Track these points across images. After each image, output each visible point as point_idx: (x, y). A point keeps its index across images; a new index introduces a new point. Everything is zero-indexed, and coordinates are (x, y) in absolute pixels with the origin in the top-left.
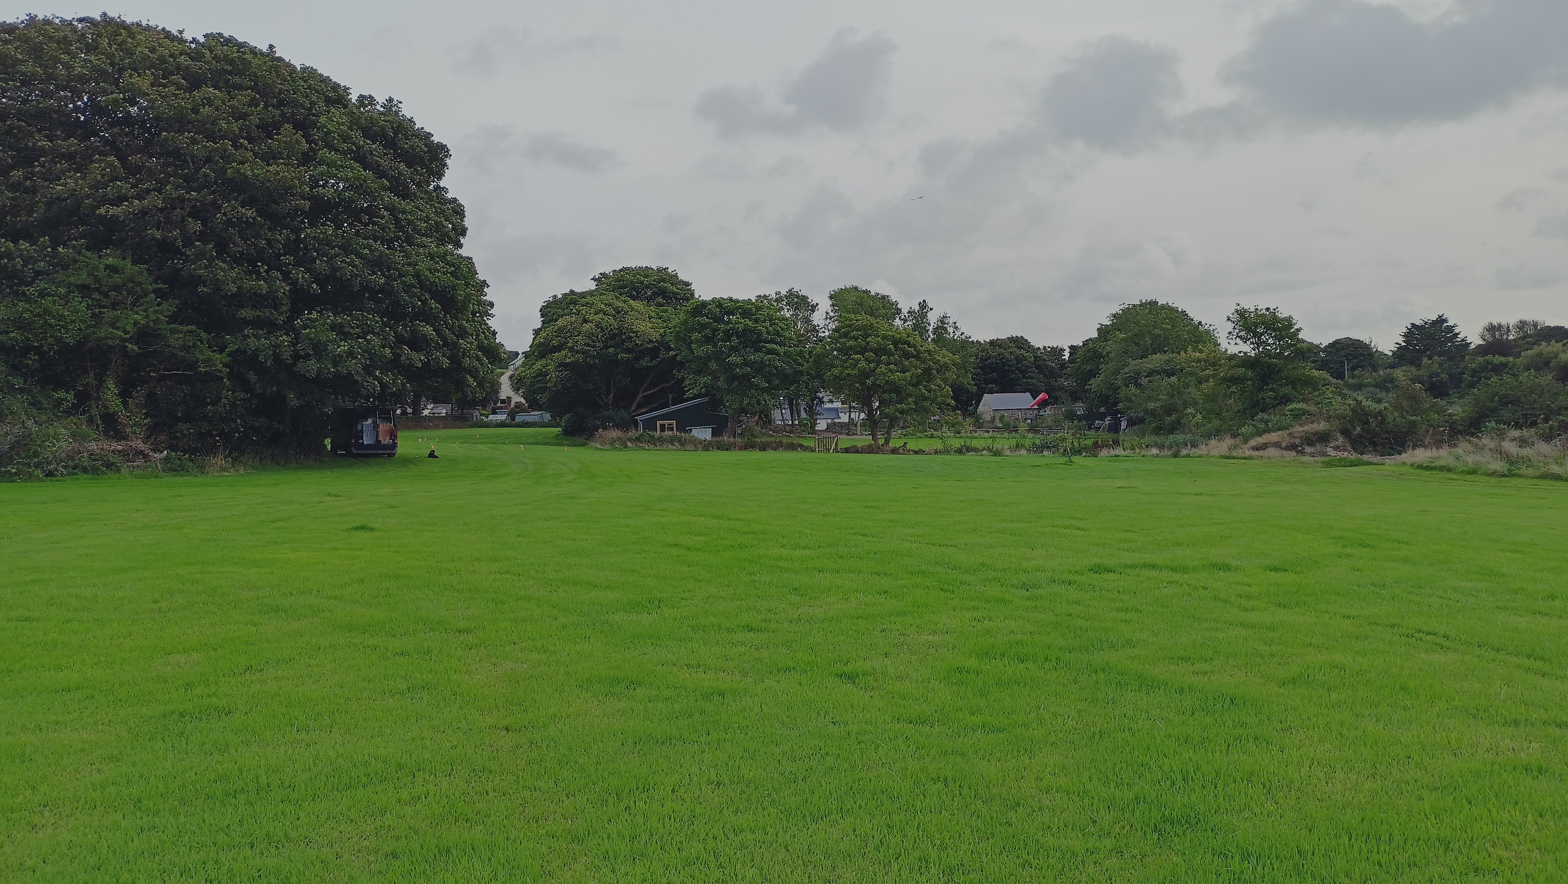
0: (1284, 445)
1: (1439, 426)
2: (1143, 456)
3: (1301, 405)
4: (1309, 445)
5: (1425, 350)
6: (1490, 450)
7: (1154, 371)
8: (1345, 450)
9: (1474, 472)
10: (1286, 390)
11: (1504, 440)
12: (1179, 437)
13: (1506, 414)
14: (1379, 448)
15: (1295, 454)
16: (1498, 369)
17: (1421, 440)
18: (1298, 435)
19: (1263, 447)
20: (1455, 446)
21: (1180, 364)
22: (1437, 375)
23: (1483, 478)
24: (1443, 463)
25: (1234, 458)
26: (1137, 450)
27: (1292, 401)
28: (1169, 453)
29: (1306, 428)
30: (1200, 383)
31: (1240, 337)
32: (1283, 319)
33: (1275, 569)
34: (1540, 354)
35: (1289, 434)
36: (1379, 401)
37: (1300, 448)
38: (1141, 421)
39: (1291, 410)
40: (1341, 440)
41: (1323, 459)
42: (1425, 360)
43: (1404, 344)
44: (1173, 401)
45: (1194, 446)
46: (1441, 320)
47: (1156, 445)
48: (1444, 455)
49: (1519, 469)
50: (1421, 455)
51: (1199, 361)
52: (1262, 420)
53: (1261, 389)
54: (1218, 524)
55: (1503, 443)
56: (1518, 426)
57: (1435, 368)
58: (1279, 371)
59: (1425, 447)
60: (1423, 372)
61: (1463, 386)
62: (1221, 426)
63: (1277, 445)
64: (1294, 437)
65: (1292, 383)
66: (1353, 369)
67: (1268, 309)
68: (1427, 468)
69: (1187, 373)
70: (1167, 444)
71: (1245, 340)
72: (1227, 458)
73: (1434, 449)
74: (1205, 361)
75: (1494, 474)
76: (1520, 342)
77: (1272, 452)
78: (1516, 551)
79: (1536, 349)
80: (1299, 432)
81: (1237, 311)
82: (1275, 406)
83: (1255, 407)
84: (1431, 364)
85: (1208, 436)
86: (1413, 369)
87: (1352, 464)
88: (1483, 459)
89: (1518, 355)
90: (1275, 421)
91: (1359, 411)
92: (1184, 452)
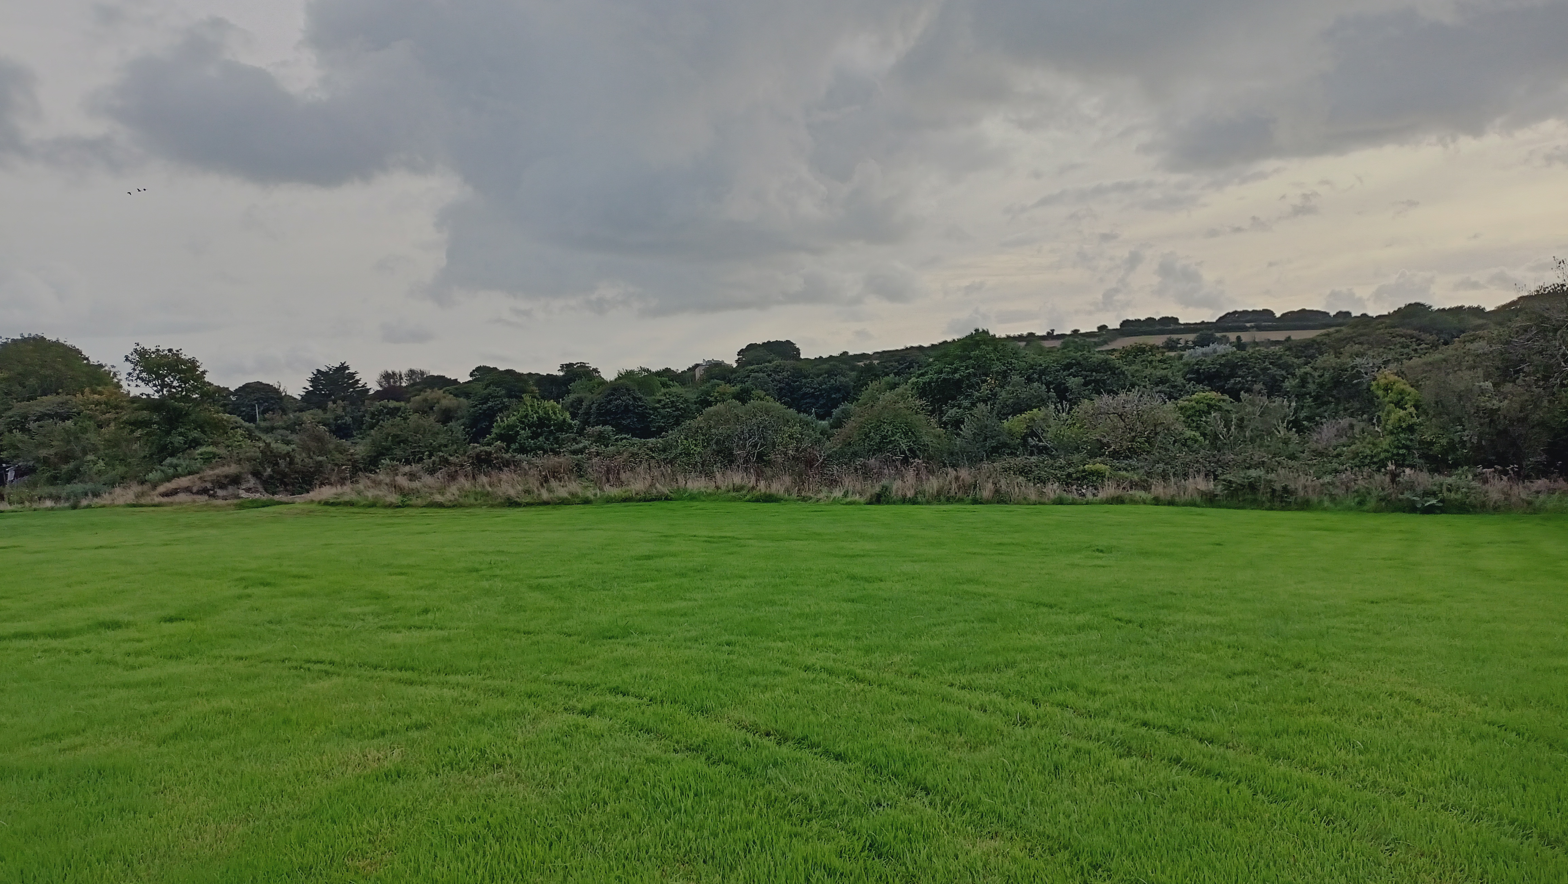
0: (195, 489)
1: (343, 465)
2: (35, 510)
3: (211, 449)
4: (221, 488)
5: (330, 395)
6: (387, 484)
7: (46, 414)
8: (257, 492)
9: (373, 505)
10: (196, 434)
11: (397, 475)
12: (77, 487)
13: (398, 452)
14: (290, 488)
15: (206, 497)
16: (393, 412)
17: (328, 479)
18: (209, 479)
19: (174, 492)
20: (357, 482)
21: (77, 407)
22: (342, 417)
23: (382, 511)
24: (346, 498)
25: (142, 506)
26: (27, 504)
27: (202, 445)
28: (67, 505)
29: (217, 471)
30: (100, 426)
31: (142, 379)
32: (188, 361)
33: (171, 620)
34: (425, 400)
35: (200, 478)
36: (288, 443)
37: (212, 492)
38: (31, 471)
39: (201, 454)
40: (252, 482)
41: (236, 501)
42: (330, 404)
43: (311, 389)
44: (69, 447)
45: (96, 495)
46: (343, 368)
47: (51, 497)
48: (347, 491)
49: (410, 500)
50: (327, 492)
51: (98, 403)
52: (171, 465)
53: (168, 433)
54: (113, 578)
55: (397, 478)
56: (408, 462)
57: (340, 411)
58: (186, 414)
59: (331, 484)
60: (329, 416)
61: (364, 427)
62: (126, 472)
63: (188, 490)
64: (205, 481)
65: (201, 426)
66: (263, 412)
67: (170, 350)
68: (333, 504)
69: (85, 416)
70: (64, 495)
71: (147, 382)
72: (134, 506)
73: (339, 487)
74: (105, 403)
75: (391, 506)
76: (410, 389)
77: (182, 497)
78: (402, 574)
79: (423, 395)
80: (210, 476)
81: (136, 351)
82: (184, 451)
83: (164, 451)
84: (335, 408)
85: (112, 484)
86: (320, 412)
87: (265, 505)
88: (380, 493)
89: (408, 401)
90: (185, 466)
91: (269, 453)
92: (84, 502)
